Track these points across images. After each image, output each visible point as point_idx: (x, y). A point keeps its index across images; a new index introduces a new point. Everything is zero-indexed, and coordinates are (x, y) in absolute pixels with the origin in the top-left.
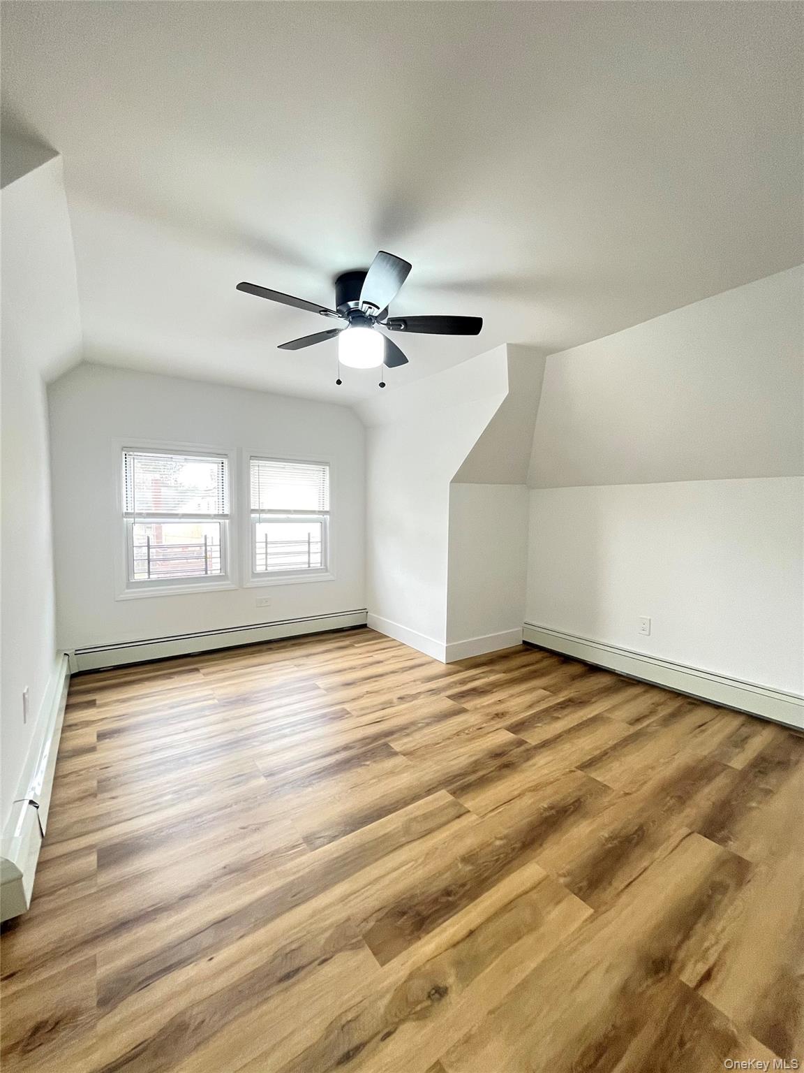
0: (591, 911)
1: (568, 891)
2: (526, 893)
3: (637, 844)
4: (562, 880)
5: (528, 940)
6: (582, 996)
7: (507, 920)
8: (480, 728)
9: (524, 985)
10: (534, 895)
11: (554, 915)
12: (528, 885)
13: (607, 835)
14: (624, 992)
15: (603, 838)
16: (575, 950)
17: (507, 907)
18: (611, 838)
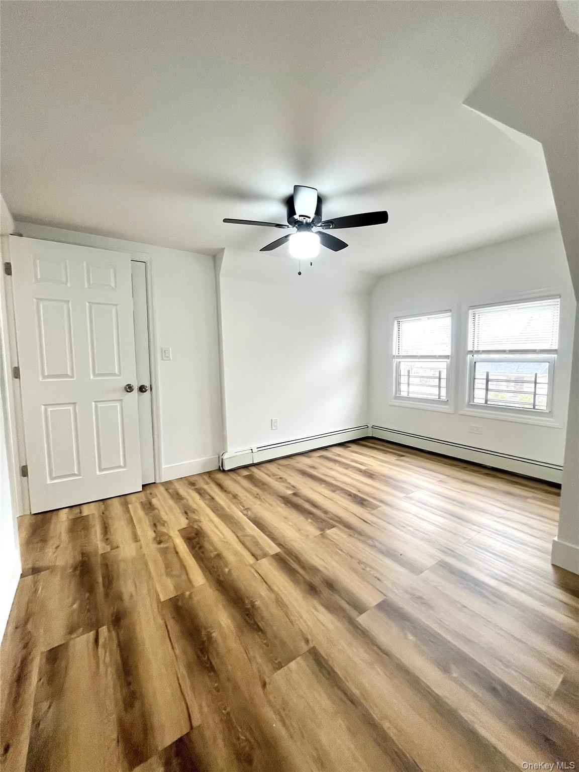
0: (162, 600)
1: (179, 593)
2: (187, 575)
3: (198, 657)
4: (187, 593)
5: (163, 570)
6: (130, 583)
7: (177, 565)
8: (379, 580)
9: (146, 564)
10: (184, 577)
11: (170, 583)
12: (191, 576)
13: (214, 635)
14: (120, 597)
15: (212, 631)
16: (148, 586)
17: (184, 567)
18: (210, 637)
